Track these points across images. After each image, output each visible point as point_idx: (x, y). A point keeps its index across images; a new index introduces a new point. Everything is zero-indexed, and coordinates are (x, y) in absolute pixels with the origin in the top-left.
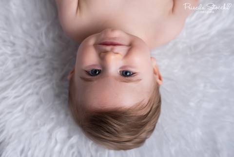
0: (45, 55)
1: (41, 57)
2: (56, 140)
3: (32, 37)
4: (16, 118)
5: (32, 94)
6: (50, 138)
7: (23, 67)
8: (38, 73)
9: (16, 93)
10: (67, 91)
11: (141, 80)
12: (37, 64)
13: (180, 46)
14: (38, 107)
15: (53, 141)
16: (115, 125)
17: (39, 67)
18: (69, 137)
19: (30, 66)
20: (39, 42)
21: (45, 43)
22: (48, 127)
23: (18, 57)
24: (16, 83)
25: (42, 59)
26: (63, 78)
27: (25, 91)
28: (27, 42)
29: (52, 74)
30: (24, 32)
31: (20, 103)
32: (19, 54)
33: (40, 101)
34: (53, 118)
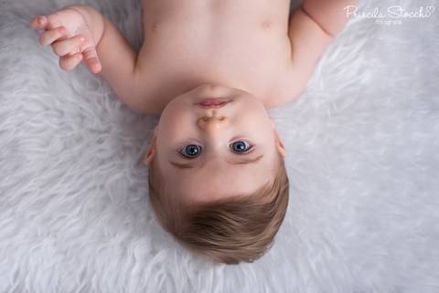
0: (110, 128)
1: (106, 132)
2: (134, 257)
3: (88, 100)
4: (71, 226)
5: (95, 187)
6: (124, 255)
7: (77, 148)
8: (101, 156)
9: (69, 187)
10: (146, 181)
11: (261, 157)
12: (100, 142)
13: (316, 104)
14: (104, 207)
15: (129, 260)
16: (234, 222)
17: (102, 146)
18: (154, 252)
19: (88, 146)
20: (100, 107)
21: (109, 110)
22: (120, 237)
23: (69, 134)
24: (69, 173)
25: (106, 135)
26: (139, 163)
27: (83, 184)
28: (81, 108)
29: (122, 158)
30: (75, 93)
31: (77, 203)
32: (70, 129)
33: (107, 199)
34: (127, 224)
